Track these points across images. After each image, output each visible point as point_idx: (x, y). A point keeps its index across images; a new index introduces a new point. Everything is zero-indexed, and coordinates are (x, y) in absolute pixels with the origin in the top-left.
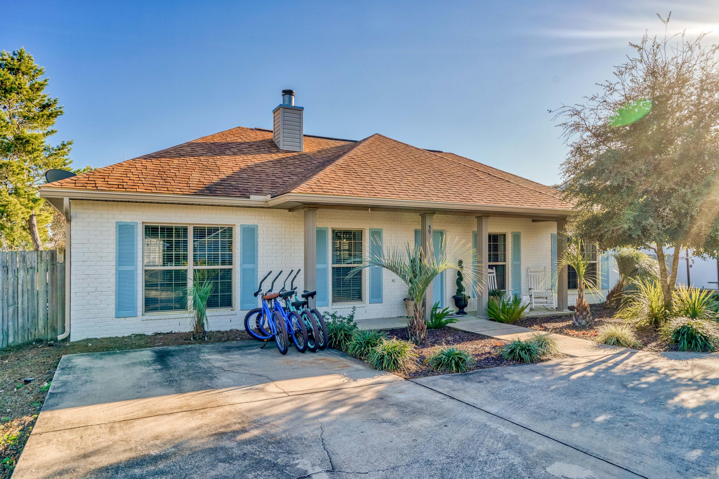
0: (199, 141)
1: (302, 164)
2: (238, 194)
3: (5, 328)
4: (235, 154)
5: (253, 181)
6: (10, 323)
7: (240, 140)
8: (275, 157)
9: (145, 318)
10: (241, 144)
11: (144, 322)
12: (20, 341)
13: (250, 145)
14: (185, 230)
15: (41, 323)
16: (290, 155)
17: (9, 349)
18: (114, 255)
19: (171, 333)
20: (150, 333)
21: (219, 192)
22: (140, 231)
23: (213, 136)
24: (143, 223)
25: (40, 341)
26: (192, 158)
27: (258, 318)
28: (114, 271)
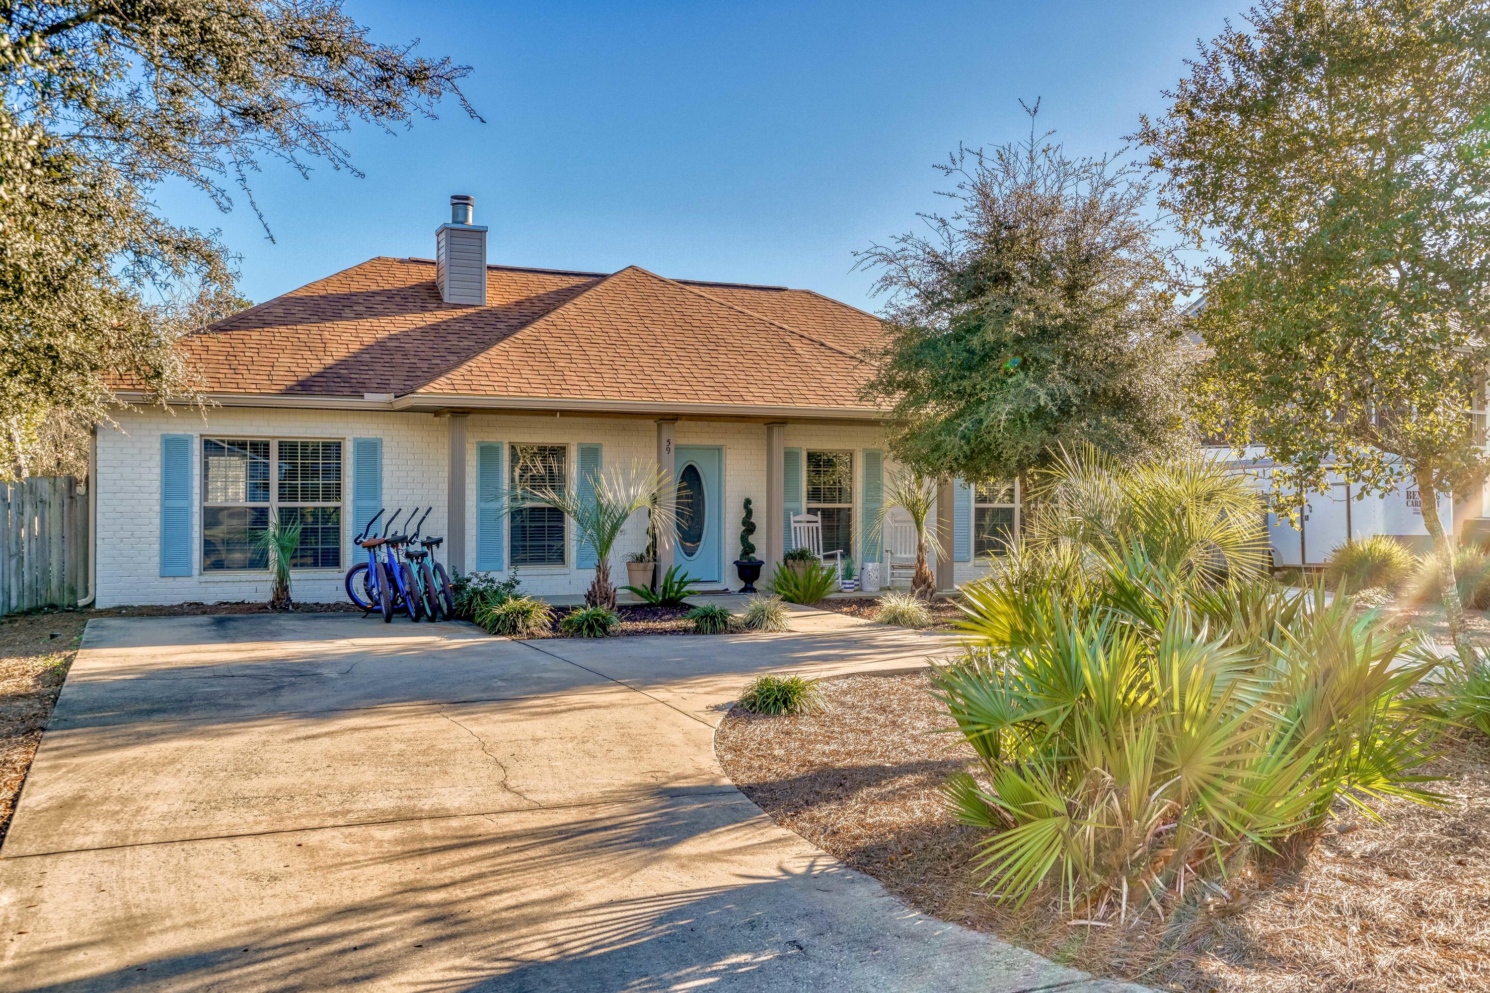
0: (300, 294)
1: (476, 331)
2: (347, 391)
3: (6, 587)
4: (359, 316)
5: (377, 366)
6: (13, 580)
7: (374, 288)
8: (430, 318)
9: (203, 578)
10: (375, 294)
11: (203, 585)
12: (26, 605)
13: (390, 295)
14: (266, 445)
15: (54, 583)
16: (459, 313)
17: (12, 616)
18: (157, 484)
19: (243, 602)
20: (211, 603)
21: (317, 389)
22: (197, 447)
23: (327, 280)
24: (201, 436)
25: (53, 606)
26: (283, 329)
27: (367, 578)
28: (157, 508)
